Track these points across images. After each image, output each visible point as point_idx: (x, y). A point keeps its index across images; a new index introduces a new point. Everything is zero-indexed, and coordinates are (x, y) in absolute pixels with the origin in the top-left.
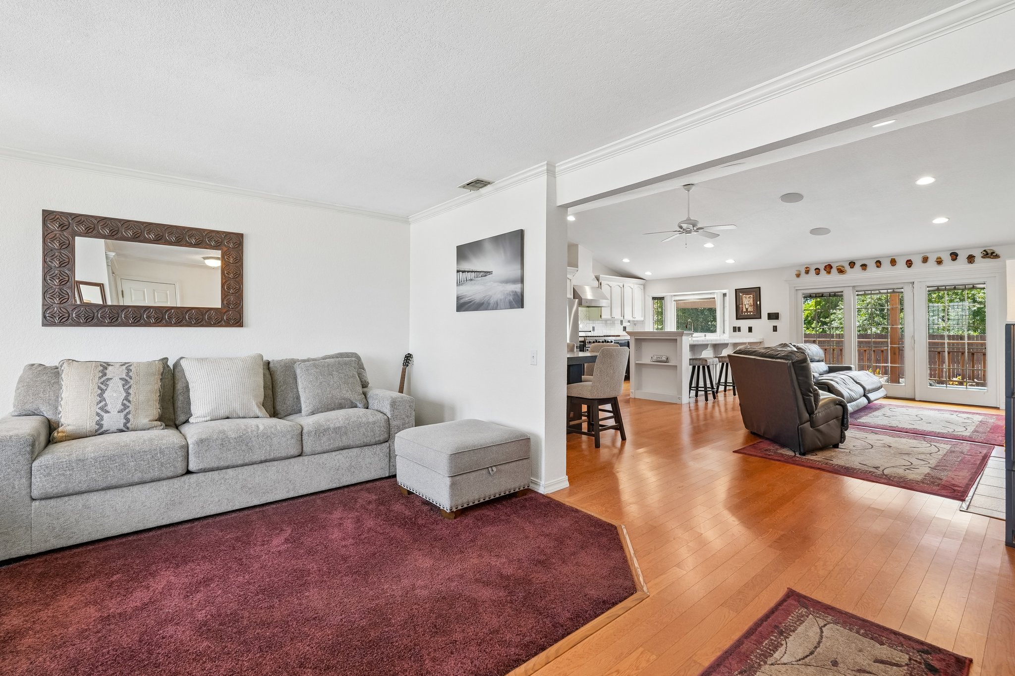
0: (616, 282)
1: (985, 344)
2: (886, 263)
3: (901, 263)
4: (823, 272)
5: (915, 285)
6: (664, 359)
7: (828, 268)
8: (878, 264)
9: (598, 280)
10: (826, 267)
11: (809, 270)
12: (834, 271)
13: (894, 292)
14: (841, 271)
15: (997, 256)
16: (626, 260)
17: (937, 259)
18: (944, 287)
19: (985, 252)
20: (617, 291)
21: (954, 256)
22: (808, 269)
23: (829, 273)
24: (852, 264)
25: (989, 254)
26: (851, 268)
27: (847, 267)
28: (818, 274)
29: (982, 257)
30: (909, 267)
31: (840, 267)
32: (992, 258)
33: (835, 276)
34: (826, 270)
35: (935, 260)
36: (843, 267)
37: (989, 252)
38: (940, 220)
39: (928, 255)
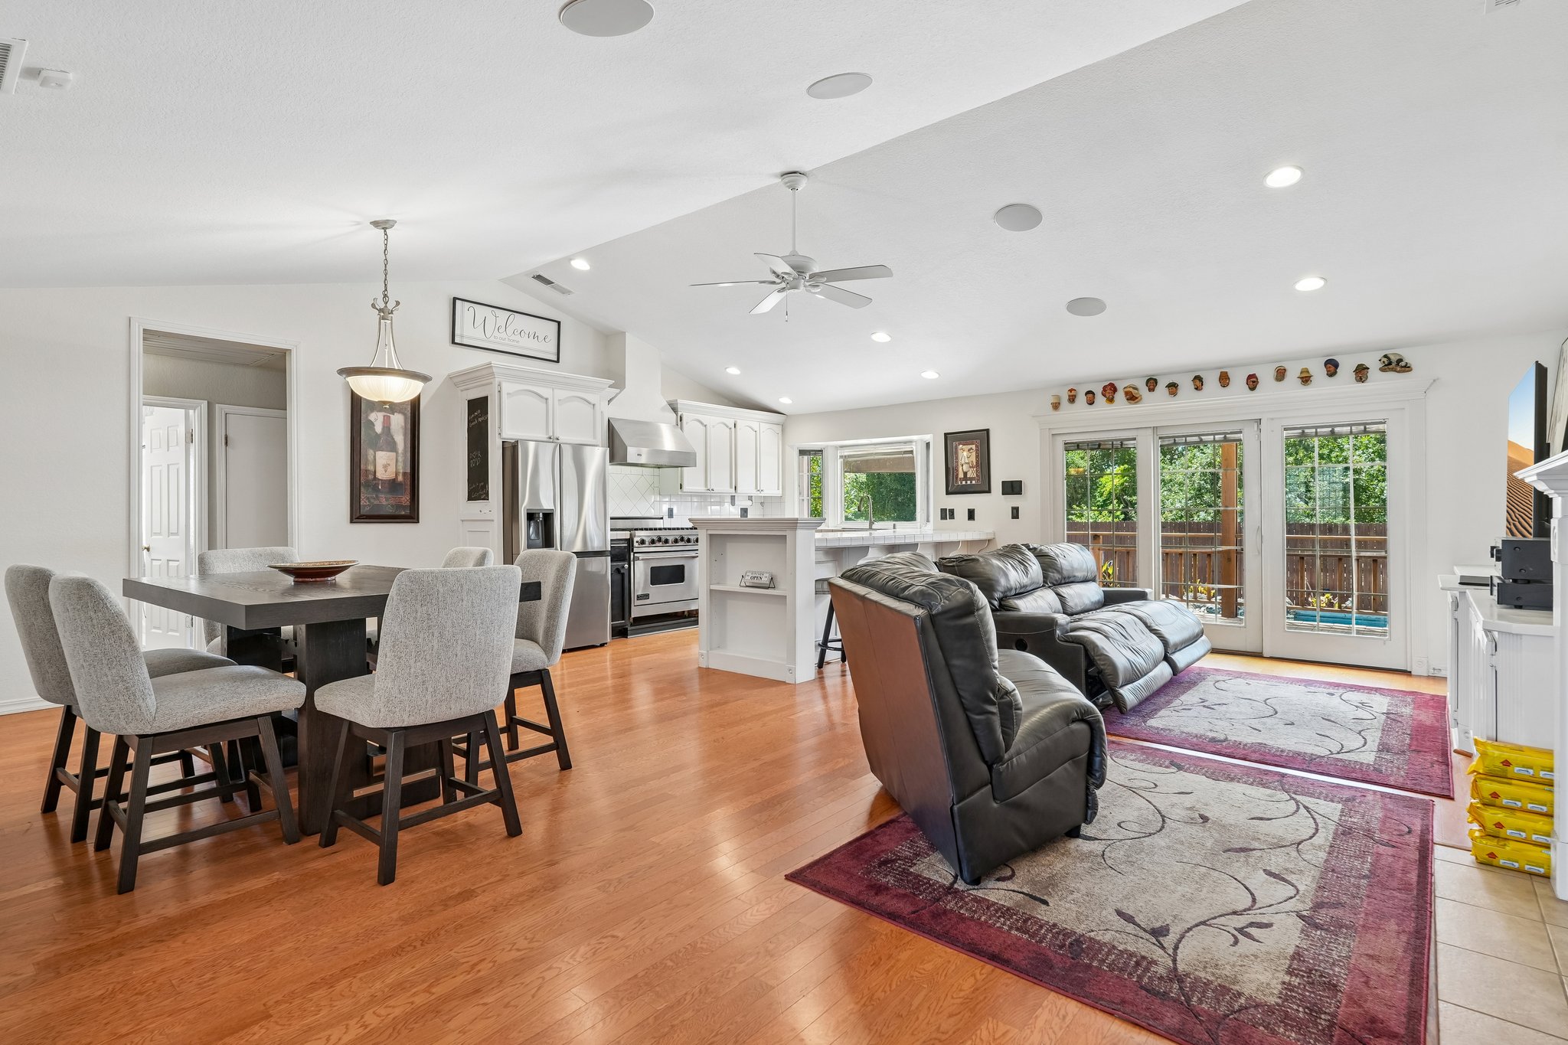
0: (720, 416)
1: (1385, 540)
2: (1211, 381)
3: (1238, 379)
4: (1100, 399)
5: (1262, 426)
6: (765, 580)
7: (1110, 390)
8: (1198, 383)
9: (675, 410)
10: (1105, 388)
11: (1075, 396)
12: (1120, 396)
13: (1225, 440)
14: (1132, 397)
15: (1407, 368)
16: (733, 371)
17: (1301, 373)
18: (1314, 430)
19: (1385, 360)
20: (719, 435)
21: (1332, 367)
22: (1073, 393)
23: (1111, 400)
24: (1152, 383)
25: (1394, 364)
26: (1150, 390)
27: (1143, 390)
28: (1091, 403)
29: (1382, 370)
30: (1253, 389)
31: (1131, 390)
32: (1399, 372)
33: (1121, 406)
34: (1104, 395)
35: (1298, 374)
36: (1136, 389)
37: (1394, 359)
38: (1309, 284)
39: (1285, 365)
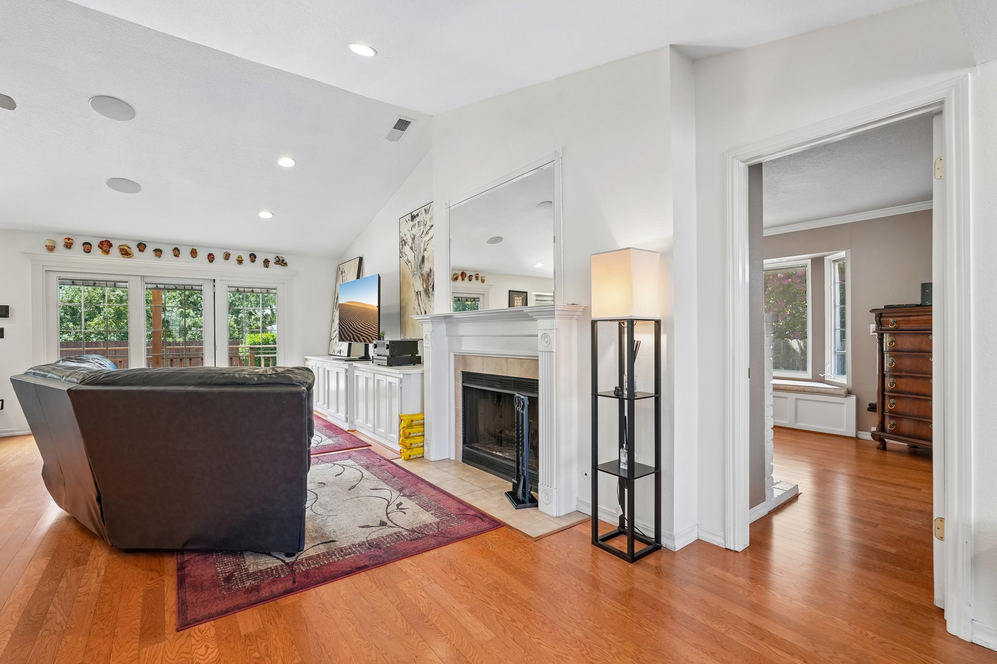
2: (185, 253)
3: (203, 255)
4: (96, 249)
5: (216, 284)
7: (106, 246)
10: (102, 243)
11: (72, 244)
12: (115, 250)
14: (126, 252)
15: (286, 264)
17: (238, 258)
18: (243, 289)
19: (277, 258)
21: (253, 257)
22: (70, 241)
23: (107, 252)
24: (142, 247)
25: (281, 262)
26: (140, 250)
27: (135, 250)
28: (88, 251)
29: (275, 263)
30: (211, 261)
31: (126, 248)
32: (282, 266)
33: (115, 257)
34: (101, 248)
35: (237, 258)
36: (130, 248)
37: (281, 259)
38: (265, 215)
39: (230, 252)
